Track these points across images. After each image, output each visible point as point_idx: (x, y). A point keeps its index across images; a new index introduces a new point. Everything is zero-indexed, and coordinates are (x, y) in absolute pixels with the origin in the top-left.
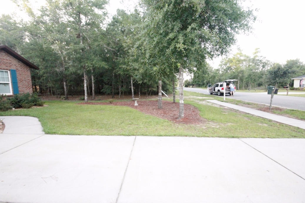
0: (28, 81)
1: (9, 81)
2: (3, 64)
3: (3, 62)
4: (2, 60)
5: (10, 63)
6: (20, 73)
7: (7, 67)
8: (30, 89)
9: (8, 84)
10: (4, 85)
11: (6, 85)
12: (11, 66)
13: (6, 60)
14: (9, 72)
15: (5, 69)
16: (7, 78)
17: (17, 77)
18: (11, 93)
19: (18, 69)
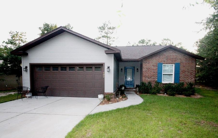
0: (192, 71)
1: (173, 73)
2: (169, 60)
3: (170, 58)
4: (169, 57)
5: (175, 58)
6: (184, 65)
7: (173, 61)
8: (192, 79)
10: (168, 76)
11: (170, 75)
12: (176, 60)
13: (173, 56)
14: (174, 65)
15: (170, 64)
16: (172, 70)
17: (180, 69)
18: (173, 82)
19: (182, 62)
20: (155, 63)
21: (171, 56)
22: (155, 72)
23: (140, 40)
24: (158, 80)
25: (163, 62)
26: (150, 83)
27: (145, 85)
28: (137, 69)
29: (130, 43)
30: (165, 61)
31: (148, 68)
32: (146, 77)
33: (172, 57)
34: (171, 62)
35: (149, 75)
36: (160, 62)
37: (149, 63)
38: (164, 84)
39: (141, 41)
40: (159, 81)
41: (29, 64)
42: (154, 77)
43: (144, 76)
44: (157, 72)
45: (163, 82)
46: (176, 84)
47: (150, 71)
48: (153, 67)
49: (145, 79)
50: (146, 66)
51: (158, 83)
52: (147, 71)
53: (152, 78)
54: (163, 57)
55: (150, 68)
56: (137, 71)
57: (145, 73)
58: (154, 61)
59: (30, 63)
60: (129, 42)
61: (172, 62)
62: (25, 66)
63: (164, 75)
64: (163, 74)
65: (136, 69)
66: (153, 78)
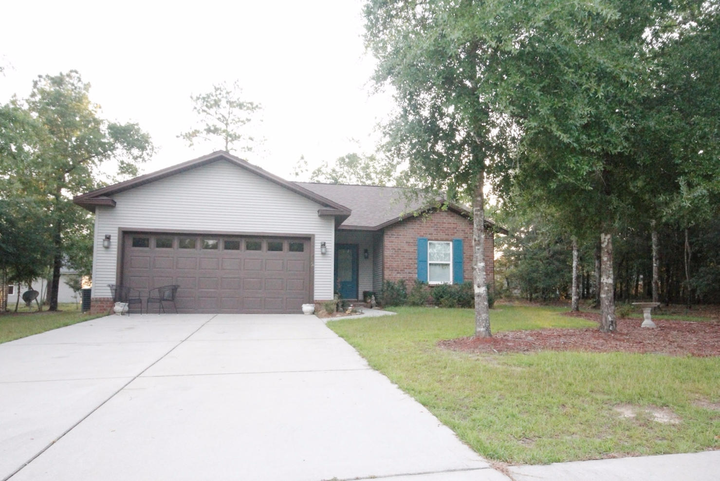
1: (449, 260)
2: (441, 231)
3: (443, 227)
4: (440, 225)
5: (454, 228)
7: (450, 234)
8: (489, 275)
9: (448, 265)
10: (441, 267)
11: (444, 267)
12: (456, 233)
13: (448, 223)
14: (451, 243)
15: (444, 241)
16: (447, 255)
17: (464, 253)
18: (451, 282)
19: (467, 238)
20: (412, 238)
21: (445, 223)
22: (411, 259)
23: (344, 155)
24: (419, 276)
25: (429, 237)
26: (403, 284)
27: (392, 288)
28: (366, 251)
29: (305, 159)
30: (432, 234)
31: (396, 248)
32: (392, 270)
33: (446, 225)
34: (445, 237)
35: (398, 266)
36: (423, 236)
37: (398, 238)
38: (432, 287)
39: (347, 160)
40: (421, 280)
41: (117, 229)
42: (410, 271)
43: (389, 268)
44: (417, 259)
45: (431, 283)
46: (457, 287)
47: (402, 256)
48: (407, 248)
49: (390, 275)
50: (391, 244)
51: (421, 283)
52: (394, 255)
53: (406, 273)
54: (428, 225)
55: (400, 249)
56: (366, 258)
57: (391, 261)
58: (409, 233)
59: (119, 228)
60: (302, 158)
61: (447, 237)
62: (104, 234)
63: (431, 266)
64: (430, 264)
65: (361, 252)
66: (409, 273)
